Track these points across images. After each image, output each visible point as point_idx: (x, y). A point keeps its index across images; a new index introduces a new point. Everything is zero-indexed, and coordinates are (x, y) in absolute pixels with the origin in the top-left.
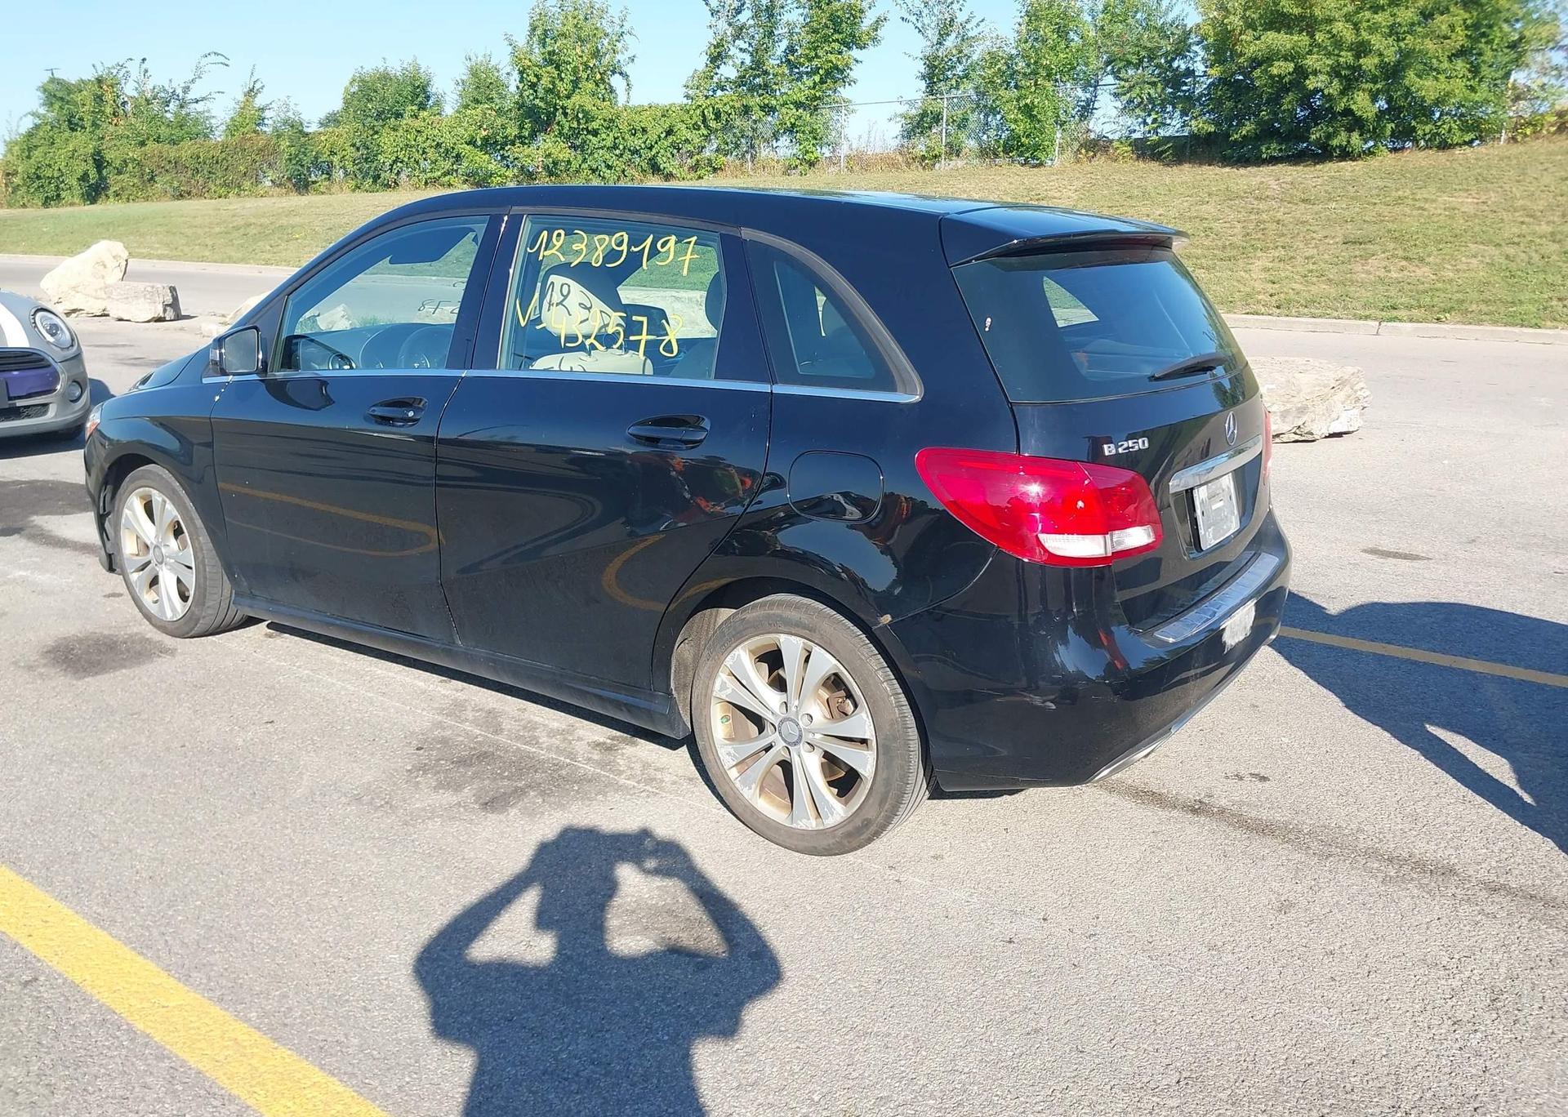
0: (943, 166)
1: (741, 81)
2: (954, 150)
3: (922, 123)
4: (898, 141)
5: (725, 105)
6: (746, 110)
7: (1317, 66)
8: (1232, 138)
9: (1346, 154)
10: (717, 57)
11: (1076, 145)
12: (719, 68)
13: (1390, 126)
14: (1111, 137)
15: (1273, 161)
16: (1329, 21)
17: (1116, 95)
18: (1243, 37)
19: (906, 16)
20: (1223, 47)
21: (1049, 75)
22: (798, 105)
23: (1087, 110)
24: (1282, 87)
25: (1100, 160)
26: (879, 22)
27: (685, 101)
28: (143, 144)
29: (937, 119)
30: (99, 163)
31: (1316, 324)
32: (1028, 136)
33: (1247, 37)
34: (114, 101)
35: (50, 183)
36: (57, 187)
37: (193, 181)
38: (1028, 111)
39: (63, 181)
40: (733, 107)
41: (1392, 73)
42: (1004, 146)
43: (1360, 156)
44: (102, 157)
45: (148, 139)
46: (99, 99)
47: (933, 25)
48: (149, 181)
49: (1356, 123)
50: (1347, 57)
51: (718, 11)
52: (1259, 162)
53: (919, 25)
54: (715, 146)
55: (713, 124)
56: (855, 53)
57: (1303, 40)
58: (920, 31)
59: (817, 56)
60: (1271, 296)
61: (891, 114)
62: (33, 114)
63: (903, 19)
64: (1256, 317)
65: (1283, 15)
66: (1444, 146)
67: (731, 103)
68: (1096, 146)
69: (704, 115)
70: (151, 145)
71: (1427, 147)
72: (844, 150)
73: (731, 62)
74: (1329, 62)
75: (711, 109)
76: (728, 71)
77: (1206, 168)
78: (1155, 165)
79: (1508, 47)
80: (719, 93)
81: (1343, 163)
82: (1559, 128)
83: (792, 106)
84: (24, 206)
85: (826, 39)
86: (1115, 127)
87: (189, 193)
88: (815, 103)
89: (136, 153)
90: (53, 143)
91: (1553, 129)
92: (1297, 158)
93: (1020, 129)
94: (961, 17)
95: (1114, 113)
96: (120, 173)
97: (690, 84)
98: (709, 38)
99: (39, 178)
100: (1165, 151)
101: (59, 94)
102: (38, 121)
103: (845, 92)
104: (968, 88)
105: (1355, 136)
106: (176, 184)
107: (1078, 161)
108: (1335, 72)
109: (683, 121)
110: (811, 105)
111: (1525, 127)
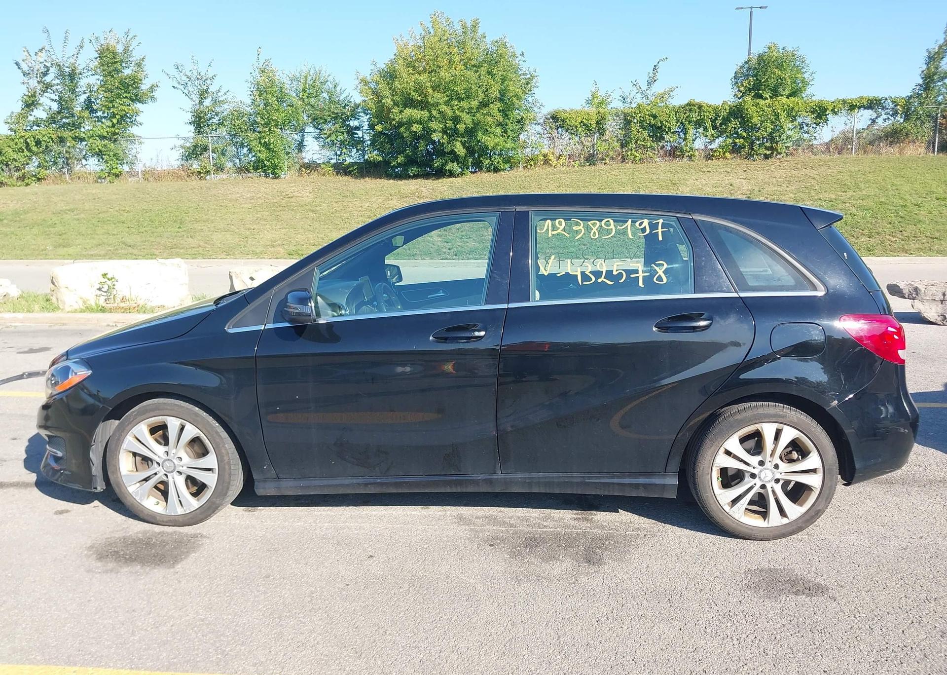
0: (212, 178)
1: (52, 120)
2: (220, 169)
3: (195, 152)
4: (179, 163)
5: (44, 136)
6: (62, 140)
7: (436, 127)
8: (392, 164)
9: (451, 174)
10: (30, 104)
11: (298, 166)
12: (33, 111)
13: (471, 160)
14: (318, 162)
15: (415, 177)
16: (438, 104)
17: (316, 138)
18: (393, 110)
19: (176, 85)
20: (381, 114)
21: (277, 125)
22: (102, 138)
23: (301, 146)
24: (417, 138)
25: (314, 176)
26: (152, 88)
27: (10, 133)
29: (205, 149)
31: (479, 263)
32: (268, 161)
33: (396, 110)
38: (267, 145)
40: (50, 137)
41: (470, 132)
42: (253, 166)
43: (458, 175)
47: (195, 92)
49: (455, 158)
50: (450, 124)
51: (29, 74)
52: (408, 177)
53: (186, 91)
54: (37, 163)
55: (34, 149)
56: (139, 106)
57: (425, 113)
58: (186, 95)
59: (113, 106)
60: (449, 249)
61: (172, 146)
63: (174, 87)
64: (447, 261)
65: (412, 100)
66: (496, 170)
67: (48, 135)
68: (311, 167)
69: (27, 143)
71: (488, 171)
72: (139, 167)
73: (41, 108)
74: (441, 126)
75: (32, 139)
76: (39, 113)
77: (378, 180)
78: (348, 178)
79: (517, 122)
80: (35, 128)
81: (451, 179)
82: (545, 162)
83: (97, 138)
85: (119, 96)
86: (319, 156)
88: (115, 137)
91: (542, 163)
92: (426, 176)
93: (262, 156)
94: (212, 89)
95: (317, 148)
97: (9, 121)
98: (23, 90)
100: (352, 171)
103: (134, 130)
104: (223, 131)
105: (455, 164)
107: (301, 175)
108: (444, 132)
109: (9, 146)
110: (113, 137)
111: (530, 161)
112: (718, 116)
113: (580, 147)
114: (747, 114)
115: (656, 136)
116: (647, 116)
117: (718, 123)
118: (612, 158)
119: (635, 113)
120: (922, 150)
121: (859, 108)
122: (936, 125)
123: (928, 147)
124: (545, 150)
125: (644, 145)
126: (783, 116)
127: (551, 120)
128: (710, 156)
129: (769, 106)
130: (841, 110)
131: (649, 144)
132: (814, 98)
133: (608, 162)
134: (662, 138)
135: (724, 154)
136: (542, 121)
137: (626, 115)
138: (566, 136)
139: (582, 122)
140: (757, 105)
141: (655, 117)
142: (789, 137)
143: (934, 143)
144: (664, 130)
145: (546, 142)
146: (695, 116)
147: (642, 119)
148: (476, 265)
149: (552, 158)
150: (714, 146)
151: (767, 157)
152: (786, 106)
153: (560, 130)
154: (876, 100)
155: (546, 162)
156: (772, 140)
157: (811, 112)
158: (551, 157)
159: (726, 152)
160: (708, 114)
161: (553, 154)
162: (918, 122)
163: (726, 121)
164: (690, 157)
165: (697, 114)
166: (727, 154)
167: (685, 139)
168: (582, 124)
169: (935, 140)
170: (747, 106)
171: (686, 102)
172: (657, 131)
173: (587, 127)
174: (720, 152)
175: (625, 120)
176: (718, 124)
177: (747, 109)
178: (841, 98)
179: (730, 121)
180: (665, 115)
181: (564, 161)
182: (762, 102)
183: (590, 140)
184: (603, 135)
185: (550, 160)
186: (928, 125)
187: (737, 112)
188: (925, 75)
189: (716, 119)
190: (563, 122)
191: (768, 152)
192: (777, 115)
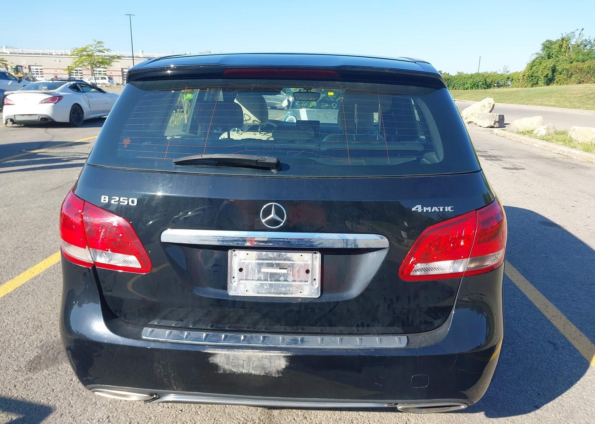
28: (572, 62)
30: (554, 70)
34: (566, 47)
35: (536, 78)
36: (538, 80)
37: (586, 77)
39: (540, 78)
44: (555, 68)
45: (574, 61)
46: (561, 46)
48: (570, 77)
62: (537, 54)
70: (575, 63)
84: (526, 87)
87: (583, 82)
89: (568, 66)
90: (541, 64)
96: (561, 74)
99: (532, 76)
101: (548, 46)
102: (538, 56)
106: (579, 78)
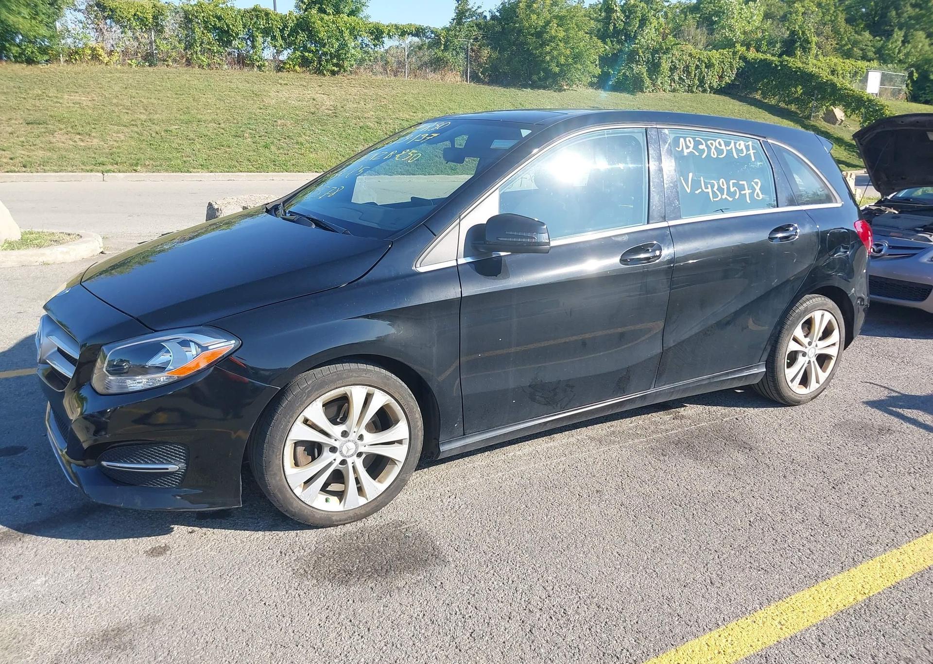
31: (62, 176)
66: (30, 61)
71: (17, 61)
82: (93, 57)
91: (90, 58)
111: (73, 55)
112: (285, 26)
113: (136, 44)
114: (314, 28)
115: (222, 40)
116: (211, 17)
117: (286, 33)
118: (175, 61)
119: (197, 12)
120: (459, 79)
121: (408, 34)
122: (467, 56)
123: (462, 77)
124: (92, 44)
125: (210, 49)
126: (346, 34)
127: (96, 8)
128: (280, 67)
129: (333, 22)
130: (395, 34)
131: (215, 48)
132: (370, 20)
133: (171, 64)
134: (229, 43)
135: (294, 66)
136: (83, 7)
137: (186, 13)
138: (116, 28)
139: (135, 15)
140: (322, 19)
141: (220, 18)
142: (353, 55)
143: (467, 73)
144: (232, 35)
145: (92, 34)
146: (262, 23)
147: (206, 20)
148: (58, 179)
149: (103, 54)
150: (284, 56)
151: (333, 73)
152: (348, 25)
153: (108, 21)
154: (422, 29)
155: (95, 57)
156: (338, 57)
157: (370, 33)
158: (101, 52)
159: (296, 64)
160: (276, 23)
161: (102, 48)
162: (454, 53)
163: (294, 32)
164: (259, 67)
165: (265, 21)
166: (297, 67)
167: (253, 47)
168: (136, 17)
169: (467, 70)
170: (312, 20)
171: (252, 7)
172: (225, 36)
173: (142, 21)
174: (290, 65)
175: (186, 18)
176: (286, 35)
177: (314, 23)
178: (394, 23)
179: (298, 33)
180: (231, 19)
181: (117, 58)
182: (326, 17)
183: (146, 36)
184: (162, 33)
185: (101, 56)
186: (462, 55)
187: (303, 25)
188: (459, 11)
189: (283, 29)
190: (112, 12)
191: (336, 69)
192: (341, 32)
